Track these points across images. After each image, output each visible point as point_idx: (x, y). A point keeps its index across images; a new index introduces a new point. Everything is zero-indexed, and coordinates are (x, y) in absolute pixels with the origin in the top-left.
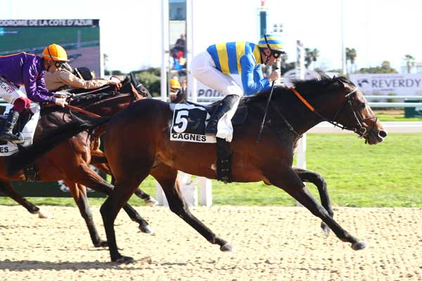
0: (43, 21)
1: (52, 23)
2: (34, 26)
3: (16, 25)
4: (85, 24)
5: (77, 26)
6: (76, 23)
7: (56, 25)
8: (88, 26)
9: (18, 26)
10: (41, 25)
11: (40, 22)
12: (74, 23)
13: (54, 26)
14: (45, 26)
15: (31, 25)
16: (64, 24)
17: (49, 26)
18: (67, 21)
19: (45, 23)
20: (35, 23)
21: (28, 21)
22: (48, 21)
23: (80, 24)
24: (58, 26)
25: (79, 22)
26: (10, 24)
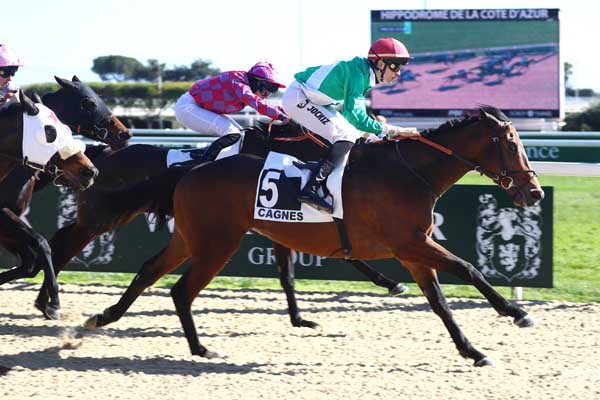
0: (471, 11)
1: (485, 14)
2: (457, 20)
3: (429, 18)
4: (537, 17)
5: (524, 19)
6: (523, 14)
7: (491, 17)
8: (541, 19)
9: (433, 20)
10: (468, 17)
11: (467, 13)
12: (518, 15)
13: (489, 20)
14: (475, 19)
15: (453, 17)
16: (504, 17)
17: (480, 19)
18: (508, 11)
19: (475, 15)
20: (459, 16)
21: (449, 12)
22: (479, 11)
23: (530, 17)
24: (495, 19)
25: (527, 13)
26: (421, 15)
